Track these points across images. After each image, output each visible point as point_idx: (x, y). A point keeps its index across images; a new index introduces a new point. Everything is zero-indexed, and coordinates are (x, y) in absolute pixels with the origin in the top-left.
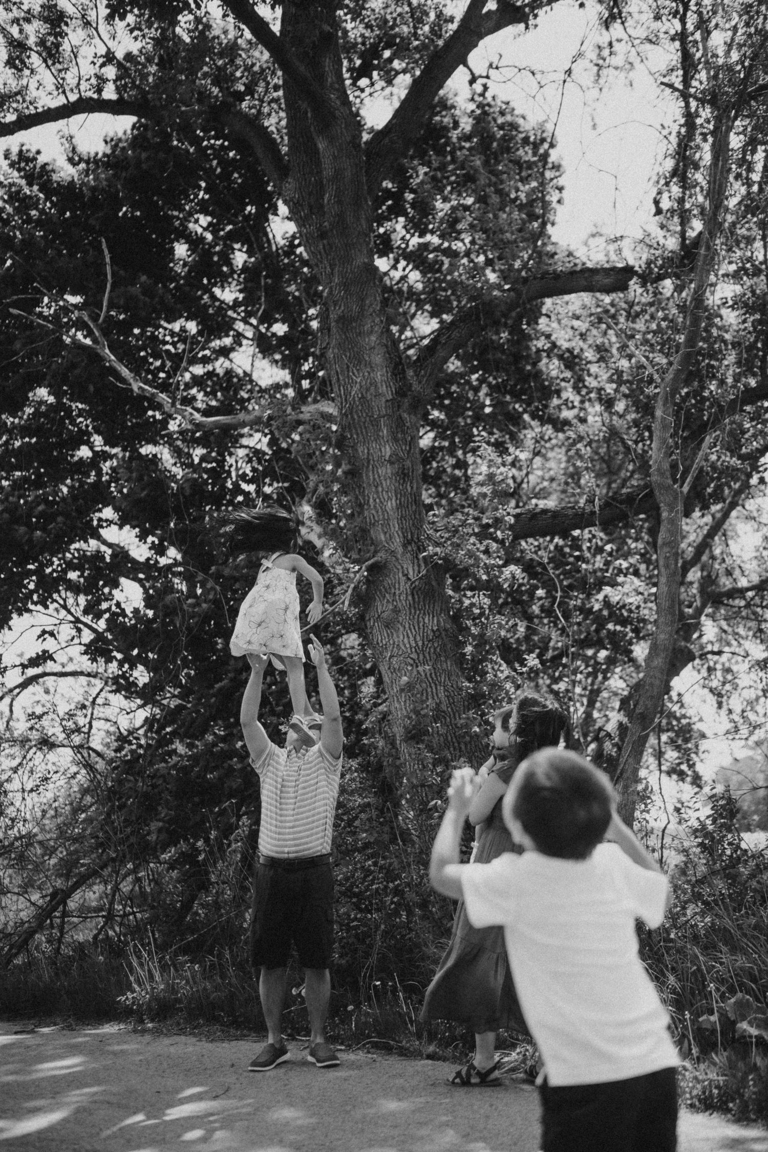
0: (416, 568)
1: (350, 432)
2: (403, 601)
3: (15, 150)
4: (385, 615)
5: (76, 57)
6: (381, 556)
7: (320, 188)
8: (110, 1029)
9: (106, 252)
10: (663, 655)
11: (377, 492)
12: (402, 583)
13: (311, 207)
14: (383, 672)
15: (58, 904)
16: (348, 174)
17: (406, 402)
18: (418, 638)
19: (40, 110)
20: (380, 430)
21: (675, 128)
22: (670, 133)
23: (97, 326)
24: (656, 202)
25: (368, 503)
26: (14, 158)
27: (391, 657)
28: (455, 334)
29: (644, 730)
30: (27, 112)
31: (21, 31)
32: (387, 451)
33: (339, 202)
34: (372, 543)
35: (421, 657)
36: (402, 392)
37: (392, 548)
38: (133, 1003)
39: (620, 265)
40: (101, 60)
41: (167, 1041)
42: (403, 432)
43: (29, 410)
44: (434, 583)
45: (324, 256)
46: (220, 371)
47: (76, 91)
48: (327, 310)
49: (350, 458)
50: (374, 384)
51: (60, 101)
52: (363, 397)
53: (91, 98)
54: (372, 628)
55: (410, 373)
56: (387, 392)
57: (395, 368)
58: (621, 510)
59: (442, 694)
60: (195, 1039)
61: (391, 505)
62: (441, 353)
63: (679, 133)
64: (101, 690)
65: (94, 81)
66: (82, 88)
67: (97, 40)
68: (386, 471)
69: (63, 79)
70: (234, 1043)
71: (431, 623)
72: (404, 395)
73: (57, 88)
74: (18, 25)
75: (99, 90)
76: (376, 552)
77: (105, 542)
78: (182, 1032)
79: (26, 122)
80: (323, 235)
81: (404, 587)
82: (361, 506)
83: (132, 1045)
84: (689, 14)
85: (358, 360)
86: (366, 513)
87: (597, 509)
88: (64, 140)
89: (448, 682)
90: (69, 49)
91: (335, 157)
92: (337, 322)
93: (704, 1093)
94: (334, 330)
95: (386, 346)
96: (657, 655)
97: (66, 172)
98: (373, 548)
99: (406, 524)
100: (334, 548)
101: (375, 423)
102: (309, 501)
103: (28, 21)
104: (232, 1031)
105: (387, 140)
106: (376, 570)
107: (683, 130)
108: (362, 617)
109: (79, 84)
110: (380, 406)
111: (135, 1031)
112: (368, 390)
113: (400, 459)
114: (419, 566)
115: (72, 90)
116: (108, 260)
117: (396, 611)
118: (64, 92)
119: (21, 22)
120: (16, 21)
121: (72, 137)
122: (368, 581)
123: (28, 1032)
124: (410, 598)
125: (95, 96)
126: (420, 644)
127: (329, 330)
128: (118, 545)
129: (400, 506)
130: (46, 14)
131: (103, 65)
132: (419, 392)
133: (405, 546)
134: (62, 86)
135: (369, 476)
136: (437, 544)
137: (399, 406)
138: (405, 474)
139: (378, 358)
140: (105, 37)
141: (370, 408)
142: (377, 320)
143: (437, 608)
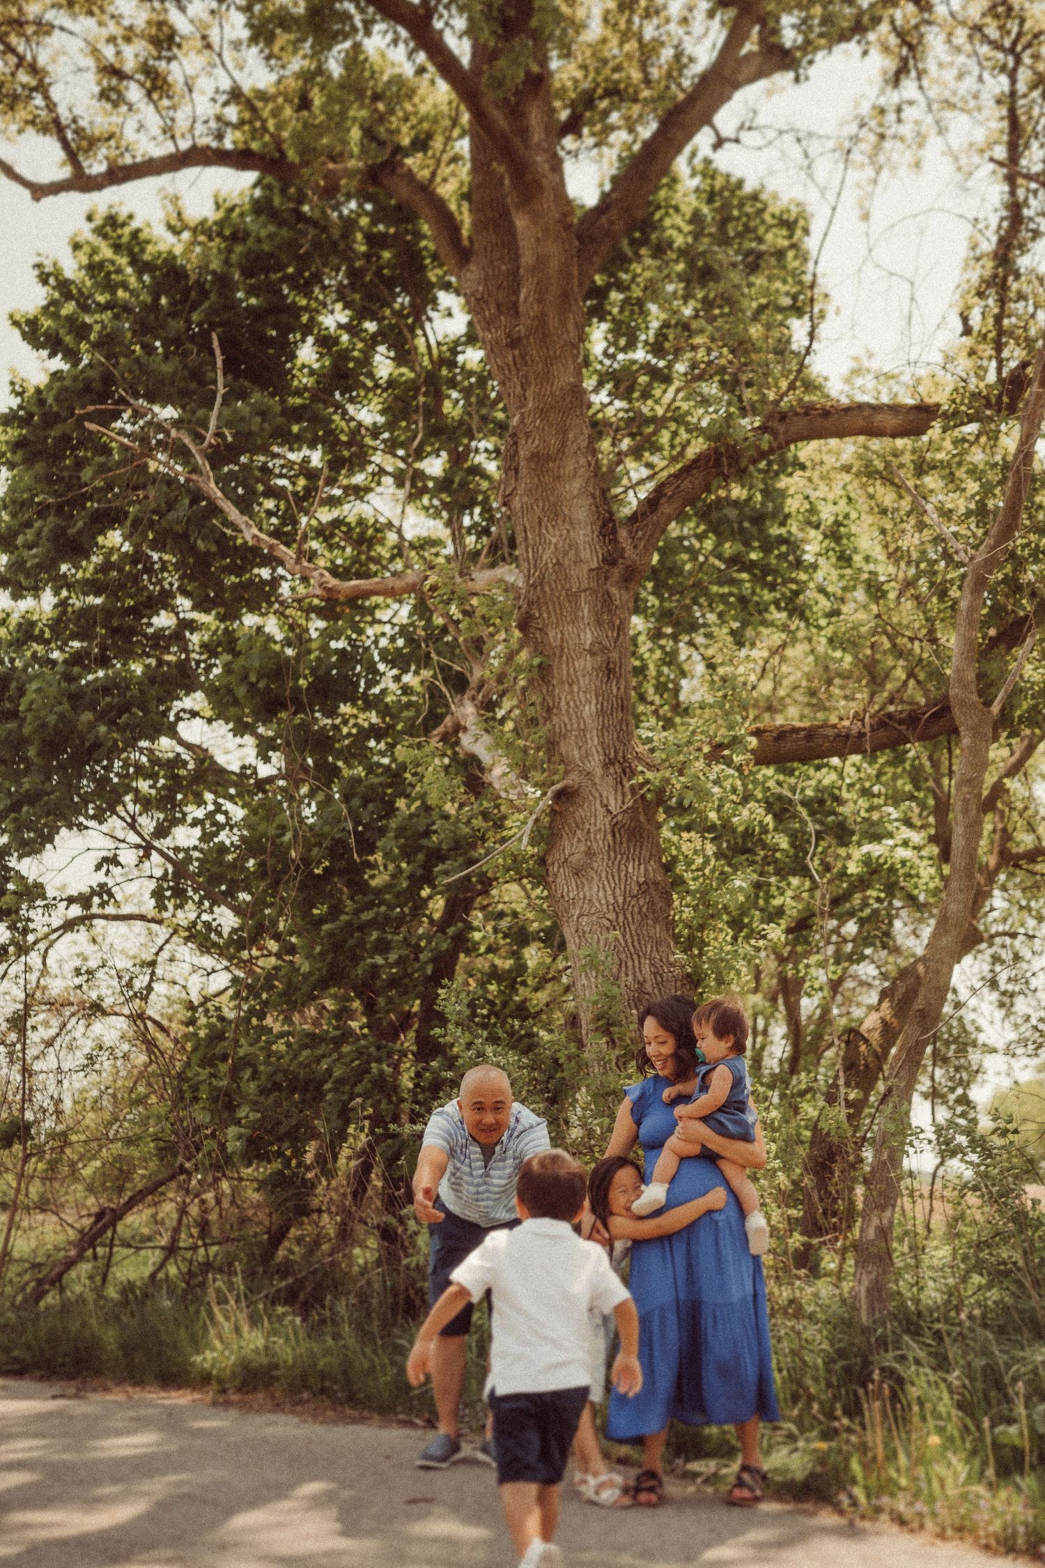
0: (620, 798)
1: (540, 610)
2: (600, 843)
3: (102, 211)
4: (574, 859)
5: (190, 91)
6: (573, 779)
7: (514, 281)
8: (180, 1399)
9: (218, 352)
10: (954, 932)
11: (572, 692)
12: (600, 817)
13: (499, 306)
14: (568, 936)
15: (106, 1227)
16: (554, 264)
17: (616, 573)
18: (618, 892)
19: (139, 160)
20: (580, 609)
21: (994, 221)
22: (987, 227)
23: (201, 451)
24: (965, 319)
25: (558, 707)
26: (98, 221)
27: (580, 915)
28: (686, 484)
29: (923, 1033)
30: (120, 161)
31: (118, 53)
32: (588, 638)
33: (540, 301)
34: (562, 761)
35: (621, 919)
36: (610, 561)
37: (588, 767)
38: (213, 1366)
39: (911, 402)
40: (224, 98)
41: (260, 1419)
42: (609, 611)
43: (95, 559)
44: (642, 818)
45: (514, 371)
46: (352, 519)
47: (189, 136)
48: (516, 443)
49: (536, 643)
50: (573, 545)
51: (168, 148)
52: (558, 563)
53: (208, 147)
54: (556, 875)
55: (623, 534)
56: (591, 558)
57: (604, 526)
58: (900, 732)
59: (646, 969)
60: (296, 1420)
61: (589, 710)
62: (666, 508)
63: (1000, 227)
64: (167, 941)
65: (213, 124)
66: (197, 133)
67: (220, 71)
68: (585, 664)
69: (173, 120)
70: (352, 1428)
71: (637, 872)
72: (613, 563)
73: (165, 132)
74: (116, 45)
75: (220, 136)
76: (567, 773)
77: (181, 742)
78: (278, 1407)
79: (118, 174)
80: (514, 343)
81: (603, 822)
82: (549, 710)
83: (213, 1422)
84: (1021, 70)
85: (555, 513)
86: (555, 720)
87: (867, 729)
88: (167, 202)
89: (655, 954)
90: (181, 80)
91: (538, 239)
92: (530, 460)
93: (1004, 1529)
94: (523, 471)
95: (593, 496)
96: (947, 932)
97: (165, 242)
98: (562, 767)
99: (608, 738)
100: (509, 765)
101: (573, 597)
102: (473, 698)
103: (128, 40)
104: (348, 1411)
105: (604, 219)
106: (564, 796)
107: (1005, 224)
108: (542, 861)
109: (192, 128)
110: (580, 575)
111: (215, 1404)
112: (565, 554)
113: (604, 649)
114: (624, 795)
115: (183, 136)
116: (219, 364)
117: (589, 853)
118: (173, 137)
119: (119, 41)
120: (112, 40)
121: (177, 198)
122: (553, 813)
123: (70, 1397)
124: (609, 837)
125: (214, 145)
126: (620, 900)
127: (516, 470)
128: (199, 747)
129: (602, 713)
130: (153, 31)
131: (225, 104)
132: (634, 561)
133: (605, 766)
134: (171, 129)
135: (561, 671)
136: (650, 767)
137: (607, 578)
138: (609, 670)
139: (582, 512)
140: (230, 65)
141: (567, 578)
142: (582, 461)
143: (645, 853)
